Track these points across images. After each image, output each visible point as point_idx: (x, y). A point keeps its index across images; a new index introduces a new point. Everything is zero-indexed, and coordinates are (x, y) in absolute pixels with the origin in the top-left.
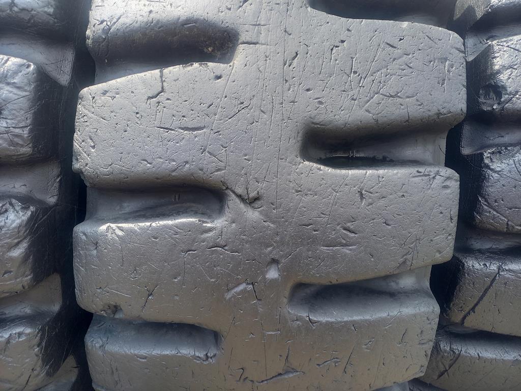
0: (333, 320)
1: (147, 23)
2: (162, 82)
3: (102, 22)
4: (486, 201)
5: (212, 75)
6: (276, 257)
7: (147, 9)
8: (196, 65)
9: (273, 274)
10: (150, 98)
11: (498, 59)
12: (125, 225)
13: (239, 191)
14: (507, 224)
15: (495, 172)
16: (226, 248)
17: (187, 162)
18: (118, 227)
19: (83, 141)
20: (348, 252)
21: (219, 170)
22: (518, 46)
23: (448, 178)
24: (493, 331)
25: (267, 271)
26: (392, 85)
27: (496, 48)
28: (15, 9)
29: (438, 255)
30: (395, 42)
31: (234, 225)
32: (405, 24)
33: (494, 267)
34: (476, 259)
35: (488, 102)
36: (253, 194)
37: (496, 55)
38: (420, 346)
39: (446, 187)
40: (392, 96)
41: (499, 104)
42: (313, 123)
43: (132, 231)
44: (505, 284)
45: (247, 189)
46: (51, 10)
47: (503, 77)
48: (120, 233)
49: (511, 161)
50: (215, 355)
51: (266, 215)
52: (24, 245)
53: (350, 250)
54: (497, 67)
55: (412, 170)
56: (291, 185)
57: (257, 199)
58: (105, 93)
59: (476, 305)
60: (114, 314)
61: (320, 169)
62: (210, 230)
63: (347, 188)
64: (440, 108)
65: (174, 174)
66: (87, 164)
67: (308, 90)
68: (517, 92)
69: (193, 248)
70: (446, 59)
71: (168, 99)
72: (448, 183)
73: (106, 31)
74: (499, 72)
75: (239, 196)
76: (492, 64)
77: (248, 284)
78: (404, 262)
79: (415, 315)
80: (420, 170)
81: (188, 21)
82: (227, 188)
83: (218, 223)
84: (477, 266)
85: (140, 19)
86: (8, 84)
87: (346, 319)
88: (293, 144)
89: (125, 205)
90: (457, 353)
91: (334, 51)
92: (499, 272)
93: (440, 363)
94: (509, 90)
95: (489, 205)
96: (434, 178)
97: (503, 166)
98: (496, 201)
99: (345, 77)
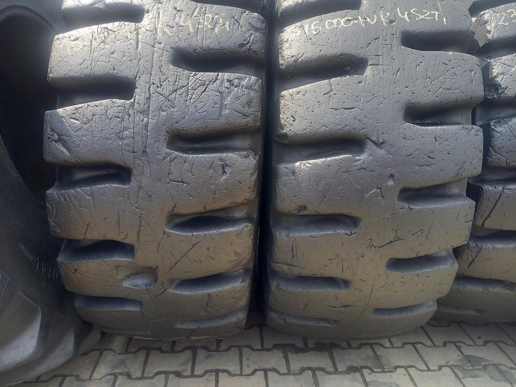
0: (421, 208)
1: (319, 57)
2: (331, 86)
3: (293, 57)
4: (494, 149)
5: (357, 81)
6: (393, 173)
7: (318, 49)
8: (348, 76)
9: (391, 183)
10: (325, 94)
11: (495, 69)
12: (311, 161)
13: (374, 139)
14: (507, 162)
15: (498, 132)
16: (367, 169)
17: (347, 126)
18: (307, 163)
19: (287, 118)
20: (430, 169)
21: (364, 129)
22: (506, 62)
23: (477, 131)
24: (501, 229)
25: (388, 181)
26: (448, 84)
27: (494, 63)
28: (251, 52)
29: (474, 171)
30: (447, 62)
31: (371, 157)
32: (450, 53)
33: (500, 188)
34: (489, 184)
35: (491, 94)
36: (381, 141)
37: (494, 67)
38: (466, 223)
39: (477, 135)
40: (448, 89)
41: (497, 94)
42: (410, 103)
43: (316, 164)
44: (507, 197)
45: (378, 138)
46: (263, 51)
47: (499, 79)
48: (310, 165)
49: (507, 126)
50: (355, 233)
51: (388, 151)
52: (256, 174)
53: (431, 168)
54: (495, 74)
55: (460, 126)
56: (401, 135)
57: (383, 143)
58: (298, 93)
59: (491, 212)
60: (298, 213)
61: (414, 126)
62: (359, 160)
63: (428, 135)
64: (472, 94)
65: (340, 132)
66: (290, 130)
67: (407, 87)
68: (507, 87)
69: (350, 170)
70: (472, 70)
71: (335, 94)
72: (477, 133)
73: (295, 61)
74: (496, 77)
75: (374, 142)
76: (492, 73)
77: (378, 188)
78: (458, 174)
79: (463, 205)
80: (464, 126)
81: (341, 55)
82: (367, 138)
83: (363, 157)
84: (490, 188)
85: (315, 54)
86: (252, 90)
87: (428, 207)
88: (401, 114)
89: (302, 153)
90: (480, 246)
91: (417, 67)
92: (503, 191)
93: (470, 255)
94: (502, 86)
95: (495, 152)
96: (471, 130)
97: (502, 129)
98: (499, 149)
99: (424, 80)
